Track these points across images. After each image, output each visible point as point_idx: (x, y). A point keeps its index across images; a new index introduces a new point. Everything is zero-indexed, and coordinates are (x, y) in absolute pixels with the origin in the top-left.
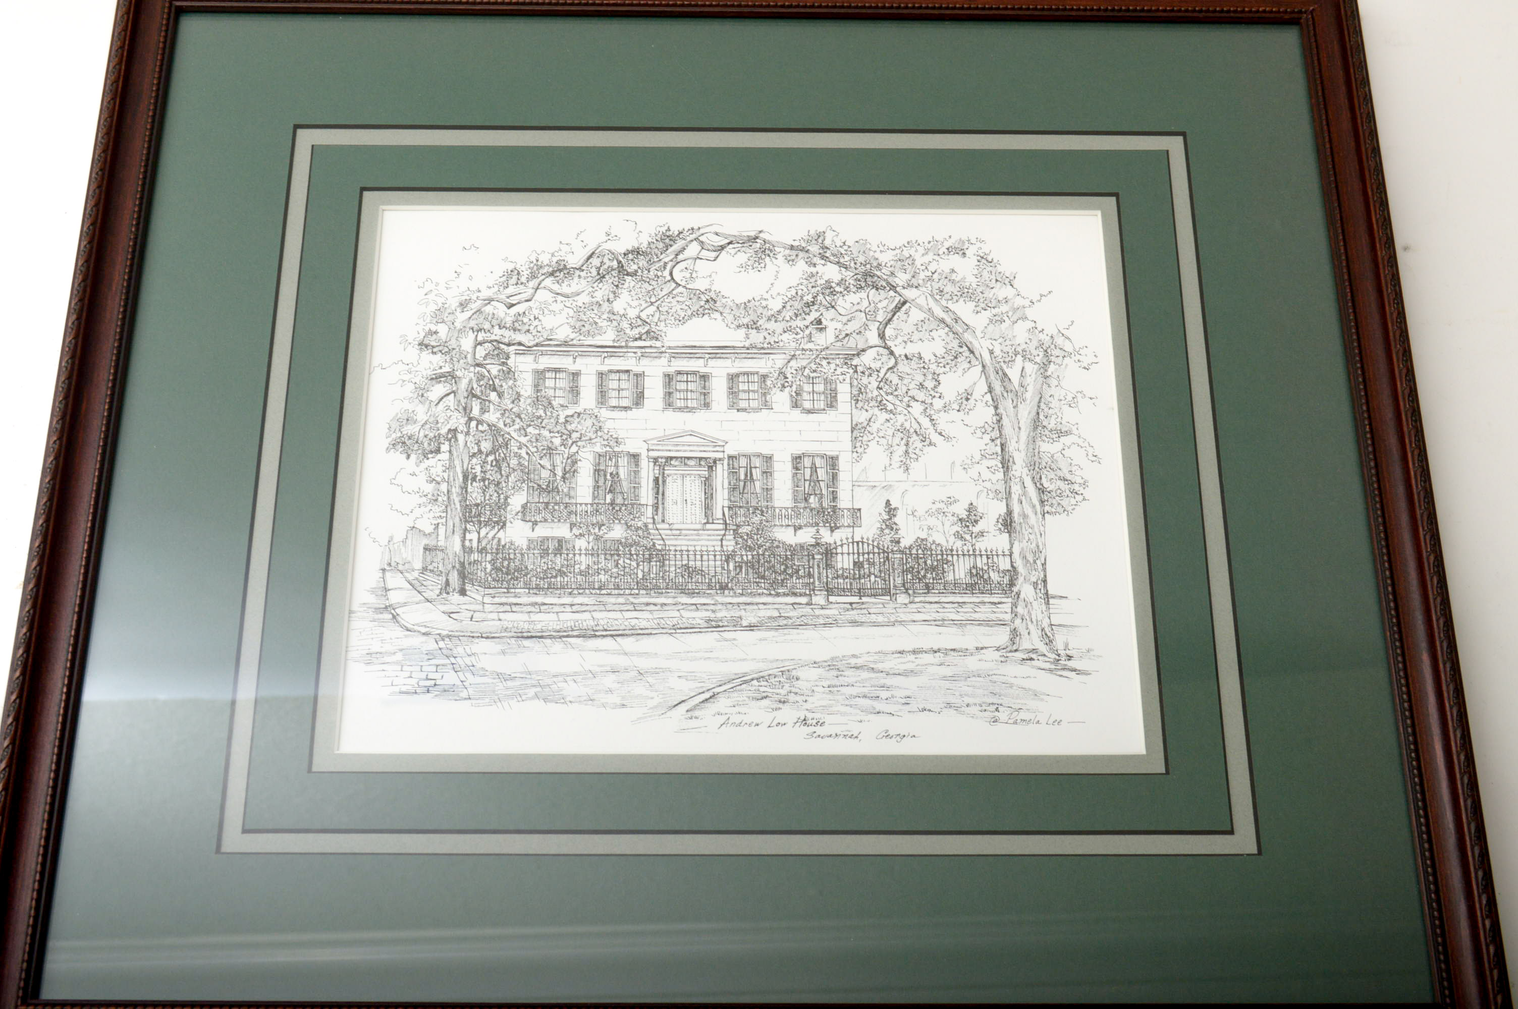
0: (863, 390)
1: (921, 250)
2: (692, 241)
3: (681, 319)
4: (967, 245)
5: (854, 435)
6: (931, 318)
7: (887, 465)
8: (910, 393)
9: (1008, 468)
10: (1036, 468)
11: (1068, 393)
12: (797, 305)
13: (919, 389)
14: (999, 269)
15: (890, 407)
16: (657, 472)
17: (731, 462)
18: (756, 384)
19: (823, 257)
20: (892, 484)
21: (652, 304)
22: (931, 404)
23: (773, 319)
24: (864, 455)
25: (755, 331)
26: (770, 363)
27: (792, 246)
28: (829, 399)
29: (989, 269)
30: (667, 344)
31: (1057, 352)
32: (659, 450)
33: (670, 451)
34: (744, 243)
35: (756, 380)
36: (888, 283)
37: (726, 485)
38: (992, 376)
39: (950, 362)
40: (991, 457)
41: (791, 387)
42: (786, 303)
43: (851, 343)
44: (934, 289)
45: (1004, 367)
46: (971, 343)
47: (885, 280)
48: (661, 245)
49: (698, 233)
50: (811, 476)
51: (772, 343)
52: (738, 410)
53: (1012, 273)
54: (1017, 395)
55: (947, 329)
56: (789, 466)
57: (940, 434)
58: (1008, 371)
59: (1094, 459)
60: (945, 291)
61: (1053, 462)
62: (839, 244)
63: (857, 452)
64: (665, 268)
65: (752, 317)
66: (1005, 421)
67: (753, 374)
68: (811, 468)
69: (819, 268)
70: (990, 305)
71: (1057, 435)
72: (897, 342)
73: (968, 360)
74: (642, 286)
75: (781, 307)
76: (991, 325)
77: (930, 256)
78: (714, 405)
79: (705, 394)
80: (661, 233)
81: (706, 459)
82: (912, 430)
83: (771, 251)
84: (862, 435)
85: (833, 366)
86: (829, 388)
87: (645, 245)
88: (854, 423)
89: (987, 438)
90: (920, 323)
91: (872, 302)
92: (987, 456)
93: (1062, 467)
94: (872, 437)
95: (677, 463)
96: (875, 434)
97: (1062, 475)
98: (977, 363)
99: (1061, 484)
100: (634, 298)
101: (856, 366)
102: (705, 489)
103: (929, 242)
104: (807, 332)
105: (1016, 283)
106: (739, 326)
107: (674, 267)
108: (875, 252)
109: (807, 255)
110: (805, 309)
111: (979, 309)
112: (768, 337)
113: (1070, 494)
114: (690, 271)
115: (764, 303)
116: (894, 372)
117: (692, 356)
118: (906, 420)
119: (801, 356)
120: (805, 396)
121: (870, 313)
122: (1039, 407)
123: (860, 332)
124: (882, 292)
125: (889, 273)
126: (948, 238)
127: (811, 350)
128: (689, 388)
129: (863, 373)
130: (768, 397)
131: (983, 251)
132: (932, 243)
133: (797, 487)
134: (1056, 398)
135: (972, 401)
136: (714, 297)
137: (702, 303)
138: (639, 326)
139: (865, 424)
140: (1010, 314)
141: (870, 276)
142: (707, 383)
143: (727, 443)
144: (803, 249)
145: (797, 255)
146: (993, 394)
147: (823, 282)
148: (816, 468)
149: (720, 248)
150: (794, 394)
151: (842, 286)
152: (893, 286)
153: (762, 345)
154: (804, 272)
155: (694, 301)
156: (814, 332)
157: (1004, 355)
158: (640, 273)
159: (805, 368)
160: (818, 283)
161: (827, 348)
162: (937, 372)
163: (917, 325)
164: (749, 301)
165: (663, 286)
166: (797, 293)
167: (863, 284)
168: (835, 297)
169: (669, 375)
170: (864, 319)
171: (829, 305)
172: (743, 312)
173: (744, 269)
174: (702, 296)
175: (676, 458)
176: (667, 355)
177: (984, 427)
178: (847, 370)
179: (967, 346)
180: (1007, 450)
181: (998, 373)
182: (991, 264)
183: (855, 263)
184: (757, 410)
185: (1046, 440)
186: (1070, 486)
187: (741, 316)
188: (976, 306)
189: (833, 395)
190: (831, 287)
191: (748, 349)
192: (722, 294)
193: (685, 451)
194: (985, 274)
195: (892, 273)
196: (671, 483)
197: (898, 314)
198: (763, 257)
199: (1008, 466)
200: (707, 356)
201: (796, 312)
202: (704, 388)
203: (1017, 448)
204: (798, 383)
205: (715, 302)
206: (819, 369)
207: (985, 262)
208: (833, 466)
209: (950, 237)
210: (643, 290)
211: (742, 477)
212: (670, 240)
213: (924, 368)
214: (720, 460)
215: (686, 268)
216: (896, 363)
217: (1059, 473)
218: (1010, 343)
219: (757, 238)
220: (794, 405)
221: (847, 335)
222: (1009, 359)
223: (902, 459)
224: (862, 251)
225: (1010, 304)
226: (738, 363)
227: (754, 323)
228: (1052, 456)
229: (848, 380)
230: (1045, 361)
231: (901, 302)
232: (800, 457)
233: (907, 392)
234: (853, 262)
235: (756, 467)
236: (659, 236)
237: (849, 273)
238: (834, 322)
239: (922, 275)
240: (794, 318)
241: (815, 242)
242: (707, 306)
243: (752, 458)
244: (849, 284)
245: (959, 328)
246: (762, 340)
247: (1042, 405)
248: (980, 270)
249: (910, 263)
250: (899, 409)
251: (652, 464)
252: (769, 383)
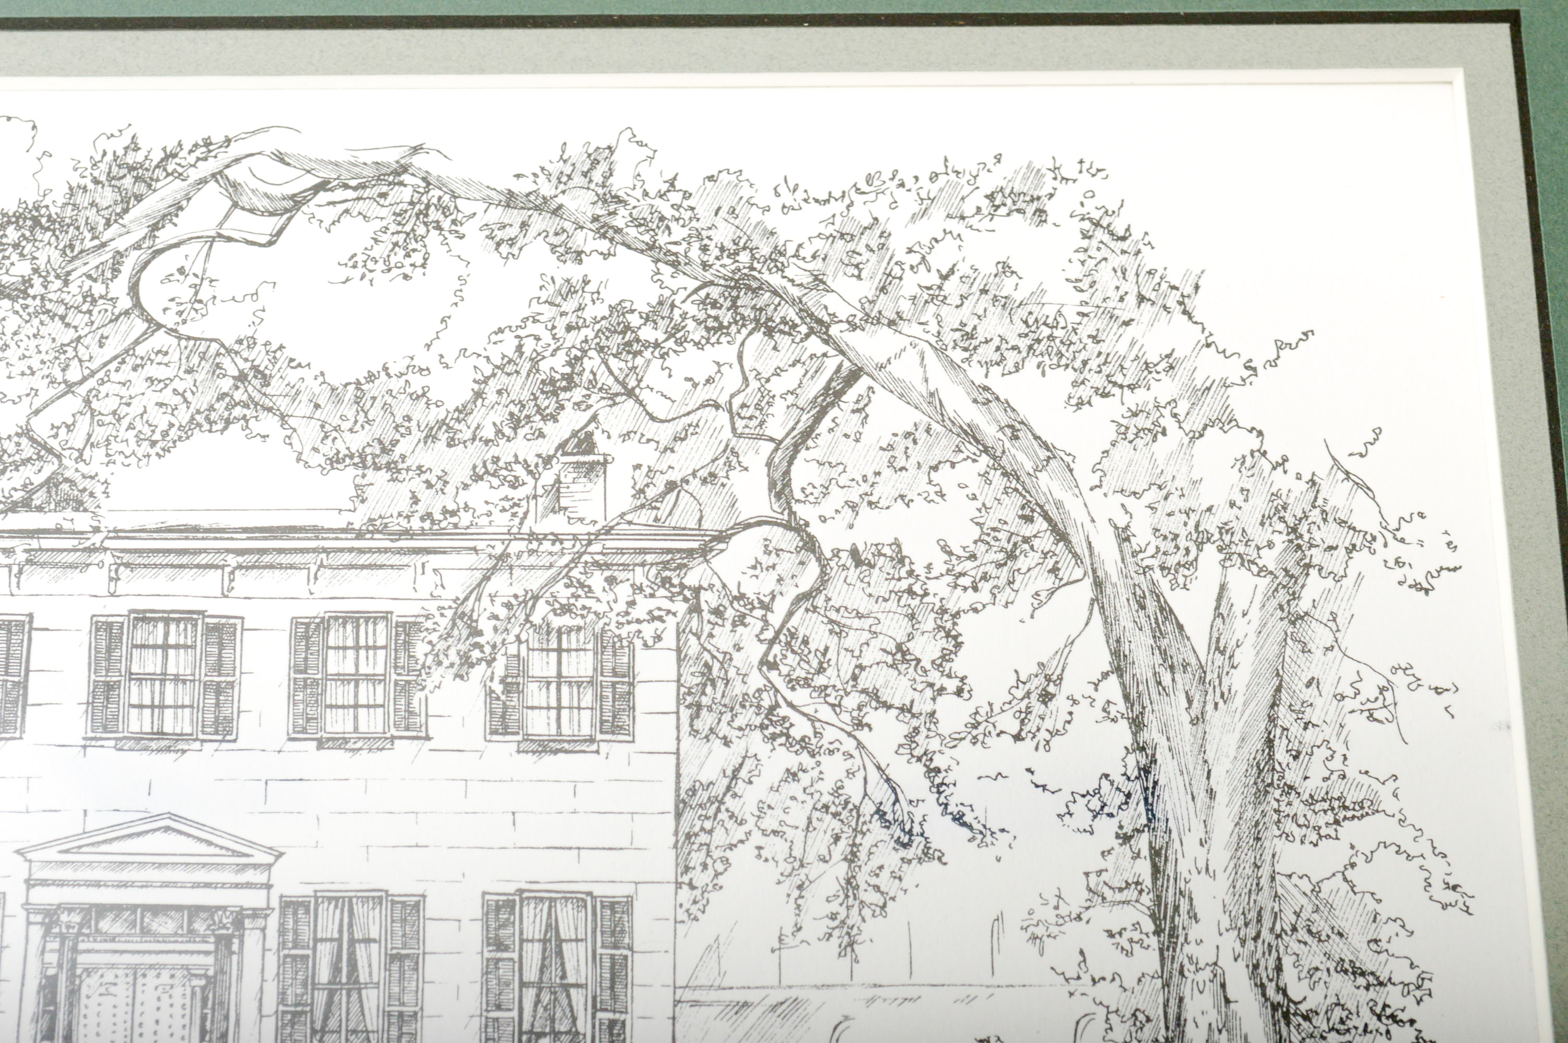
0: (715, 672)
1: (909, 203)
2: (203, 181)
3: (157, 436)
4: (1049, 184)
5: (684, 828)
6: (936, 427)
7: (788, 930)
8: (865, 681)
9: (1173, 934)
10: (1265, 934)
11: (1365, 672)
12: (520, 388)
13: (893, 666)
14: (1150, 259)
15: (801, 728)
16: (52, 958)
17: (290, 924)
18: (381, 654)
19: (604, 231)
20: (802, 994)
21: (70, 387)
22: (932, 714)
23: (443, 436)
24: (713, 896)
25: (384, 475)
26: (427, 583)
27: (510, 193)
28: (608, 704)
29: (1117, 261)
30: (109, 522)
31: (1330, 534)
32: (62, 883)
33: (97, 884)
34: (362, 186)
35: (381, 641)
36: (805, 313)
37: (270, 1004)
38: (1126, 615)
39: (991, 569)
40: (1119, 897)
41: (489, 663)
42: (486, 381)
43: (685, 516)
44: (946, 330)
45: (1164, 584)
46: (1059, 505)
47: (793, 302)
48: (106, 197)
49: (224, 158)
50: (542, 972)
51: (438, 516)
52: (321, 744)
53: (1188, 273)
54: (1202, 680)
55: (985, 460)
56: (474, 935)
57: (959, 819)
58: (1175, 599)
59: (1450, 896)
60: (981, 335)
61: (1317, 910)
62: (655, 185)
63: (692, 887)
64: (116, 271)
65: (376, 430)
66: (1166, 771)
67: (372, 618)
68: (544, 941)
69: (593, 266)
70: (1119, 378)
71: (1330, 817)
72: (827, 508)
73: (1050, 563)
74: (44, 331)
75: (469, 395)
76: (1123, 446)
77: (936, 222)
78: (246, 727)
79: (219, 690)
80: (109, 157)
81: (211, 910)
82: (868, 808)
83: (445, 211)
84: (708, 825)
85: (624, 592)
86: (609, 666)
87: (59, 195)
88: (685, 784)
89: (1106, 828)
90: (901, 444)
91: (751, 376)
92: (1108, 893)
93: (1345, 926)
94: (738, 833)
95: (117, 928)
96: (751, 821)
97: (1348, 956)
98: (1078, 573)
99: (1342, 985)
100: (15, 371)
101: (697, 590)
102: (203, 1018)
103: (934, 177)
104: (548, 478)
105: (1200, 305)
106: (335, 461)
107: (147, 263)
108: (767, 209)
109: (552, 224)
110: (543, 402)
111: (1085, 392)
112: (425, 495)
113: (1374, 1023)
114: (192, 280)
115: (417, 382)
116: (815, 609)
117: (185, 560)
118: (850, 774)
119: (526, 560)
120: (535, 694)
121: (745, 413)
122: (1272, 719)
123: (713, 475)
124: (784, 341)
125: (807, 279)
126: (990, 162)
127: (557, 538)
128: (172, 670)
129: (718, 612)
130: (418, 697)
131: (1098, 202)
132: (942, 179)
133: (499, 1007)
134: (1328, 688)
135: (1060, 704)
136: (262, 361)
137: (226, 384)
138: (26, 461)
139: (719, 789)
140: (1182, 409)
141: (749, 288)
142: (227, 653)
143: (281, 854)
144: (543, 205)
145: (524, 225)
146: (1127, 678)
147: (601, 310)
148: (560, 941)
149: (289, 204)
150: (498, 688)
151: (662, 324)
152: (820, 322)
153: (404, 523)
154: (547, 280)
155: (200, 377)
156: (568, 478)
157: (1163, 546)
158: (37, 289)
159: (536, 598)
160: (588, 314)
161: (608, 530)
162: (952, 607)
163: (891, 447)
164: (371, 377)
165: (105, 331)
166: (519, 348)
167: (726, 317)
168: (639, 361)
169: (110, 625)
170: (727, 434)
171: (617, 388)
172: (351, 414)
173: (360, 271)
174: (226, 362)
175: (118, 909)
176: (108, 558)
177: (1097, 792)
178: (666, 604)
179: (1046, 517)
180: (1170, 870)
181: (1143, 607)
182: (1125, 245)
183: (705, 249)
184: (388, 741)
185: (1298, 832)
186: (1372, 994)
187: (346, 426)
188: (1075, 384)
189: (622, 689)
190: (628, 328)
191: (360, 535)
192: (288, 353)
193: (146, 885)
194: (1106, 278)
195: (818, 280)
196: (95, 999)
197: (833, 412)
198: (421, 230)
199: (1173, 929)
200: (232, 560)
201: (515, 410)
202: (218, 667)
203: (1201, 865)
204: (513, 649)
205: (266, 380)
206: (579, 604)
207: (1106, 238)
208: (613, 933)
209: (998, 159)
210: (46, 345)
211: (324, 975)
212: (137, 179)
213: (910, 592)
214: (256, 913)
215: (181, 271)
216: (824, 579)
217: (1338, 948)
218: (1184, 504)
219: (405, 169)
220: (497, 724)
221: (671, 486)
222: (1179, 557)
223: (834, 907)
224: (725, 209)
225: (1182, 373)
226: (328, 584)
227: (384, 450)
228: (1316, 890)
229: (669, 640)
230: (1290, 565)
231: (844, 372)
232: (510, 905)
233: (855, 678)
234: (696, 246)
235: (368, 941)
236: (103, 167)
237: (682, 280)
238: (633, 444)
239: (910, 284)
240: (508, 431)
241: (583, 181)
242: (239, 395)
243: (359, 909)
244: (684, 316)
245: (1021, 457)
246: (404, 505)
247: (1284, 716)
248: (1091, 263)
249: (874, 244)
250: (830, 734)
251: (37, 933)
252: (421, 649)
